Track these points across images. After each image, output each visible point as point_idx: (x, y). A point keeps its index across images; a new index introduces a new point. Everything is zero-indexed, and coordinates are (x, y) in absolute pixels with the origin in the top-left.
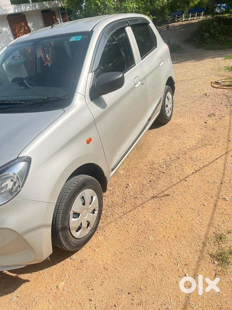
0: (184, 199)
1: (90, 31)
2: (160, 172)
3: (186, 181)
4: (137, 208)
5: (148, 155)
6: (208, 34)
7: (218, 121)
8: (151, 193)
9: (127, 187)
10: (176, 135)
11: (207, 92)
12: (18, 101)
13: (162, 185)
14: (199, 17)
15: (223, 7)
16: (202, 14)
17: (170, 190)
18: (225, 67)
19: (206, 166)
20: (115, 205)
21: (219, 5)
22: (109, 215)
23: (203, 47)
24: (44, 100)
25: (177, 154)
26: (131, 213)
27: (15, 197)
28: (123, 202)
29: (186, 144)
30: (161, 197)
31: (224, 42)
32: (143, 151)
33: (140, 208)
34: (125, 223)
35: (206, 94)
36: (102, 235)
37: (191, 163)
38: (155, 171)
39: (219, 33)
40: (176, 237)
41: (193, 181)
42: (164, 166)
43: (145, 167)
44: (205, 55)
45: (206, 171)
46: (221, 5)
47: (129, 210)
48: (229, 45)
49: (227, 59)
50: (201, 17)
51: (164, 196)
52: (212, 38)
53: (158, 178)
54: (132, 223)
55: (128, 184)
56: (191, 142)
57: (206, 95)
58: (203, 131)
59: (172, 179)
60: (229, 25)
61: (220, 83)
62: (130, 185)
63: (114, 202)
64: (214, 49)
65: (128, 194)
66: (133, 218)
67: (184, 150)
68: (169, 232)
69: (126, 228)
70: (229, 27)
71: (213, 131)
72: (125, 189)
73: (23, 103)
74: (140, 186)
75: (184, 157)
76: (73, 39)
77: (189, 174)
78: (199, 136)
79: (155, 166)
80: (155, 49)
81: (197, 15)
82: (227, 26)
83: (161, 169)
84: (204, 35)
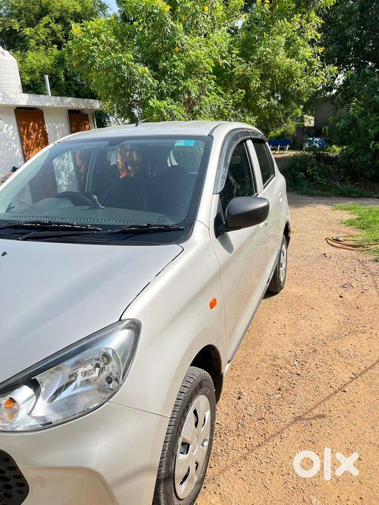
0: (353, 426)
1: (207, 135)
2: (291, 373)
3: (345, 391)
4: (272, 440)
5: (262, 342)
6: (303, 174)
7: (360, 296)
8: (287, 412)
9: (239, 398)
10: (299, 313)
11: (324, 251)
12: (89, 226)
13: (304, 397)
14: (282, 152)
15: (316, 142)
16: (287, 148)
17: (322, 407)
18: (337, 220)
19: (371, 368)
20: (226, 432)
21: (311, 139)
22: (219, 451)
23: (296, 190)
24: (142, 227)
25: (311, 345)
26: (263, 449)
27: (110, 400)
28: (240, 427)
29: (321, 329)
30: (308, 419)
31: (327, 187)
32: (253, 335)
33: (277, 440)
34: (255, 469)
35: (325, 254)
36: (215, 493)
37: (340, 360)
38: (282, 371)
39: (319, 174)
40: (361, 498)
41: (357, 393)
42: (296, 363)
43: (263, 364)
44: (302, 201)
45: (373, 376)
46: (313, 140)
47: (257, 444)
48: (334, 192)
49: (336, 210)
50: (285, 152)
51: (314, 418)
52: (307, 181)
53: (293, 385)
54: (270, 470)
55: (240, 393)
56: (327, 326)
57: (326, 256)
58: (341, 310)
59: (317, 387)
60: (333, 166)
61: (341, 241)
62: (245, 394)
63: (221, 425)
64: (313, 195)
65: (245, 411)
66: (268, 459)
67: (320, 338)
68: (346, 490)
69: (260, 481)
70: (333, 168)
71: (358, 310)
72: (237, 401)
73: (98, 229)
74: (263, 397)
75: (324, 349)
76: (180, 143)
77: (347, 380)
78: (337, 317)
79: (278, 362)
80: (273, 177)
81: (280, 148)
82: (330, 166)
83: (291, 368)
84: (297, 175)
